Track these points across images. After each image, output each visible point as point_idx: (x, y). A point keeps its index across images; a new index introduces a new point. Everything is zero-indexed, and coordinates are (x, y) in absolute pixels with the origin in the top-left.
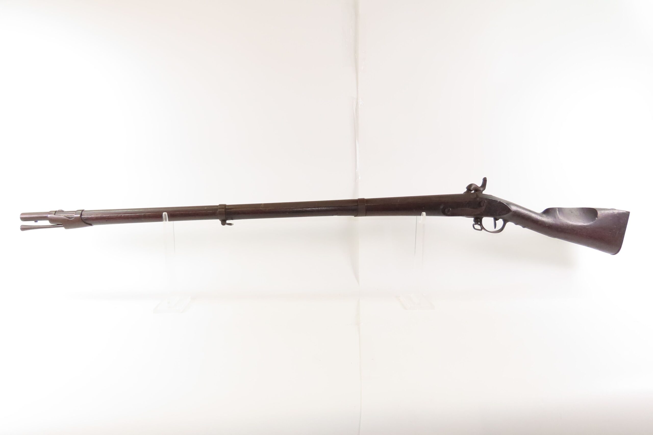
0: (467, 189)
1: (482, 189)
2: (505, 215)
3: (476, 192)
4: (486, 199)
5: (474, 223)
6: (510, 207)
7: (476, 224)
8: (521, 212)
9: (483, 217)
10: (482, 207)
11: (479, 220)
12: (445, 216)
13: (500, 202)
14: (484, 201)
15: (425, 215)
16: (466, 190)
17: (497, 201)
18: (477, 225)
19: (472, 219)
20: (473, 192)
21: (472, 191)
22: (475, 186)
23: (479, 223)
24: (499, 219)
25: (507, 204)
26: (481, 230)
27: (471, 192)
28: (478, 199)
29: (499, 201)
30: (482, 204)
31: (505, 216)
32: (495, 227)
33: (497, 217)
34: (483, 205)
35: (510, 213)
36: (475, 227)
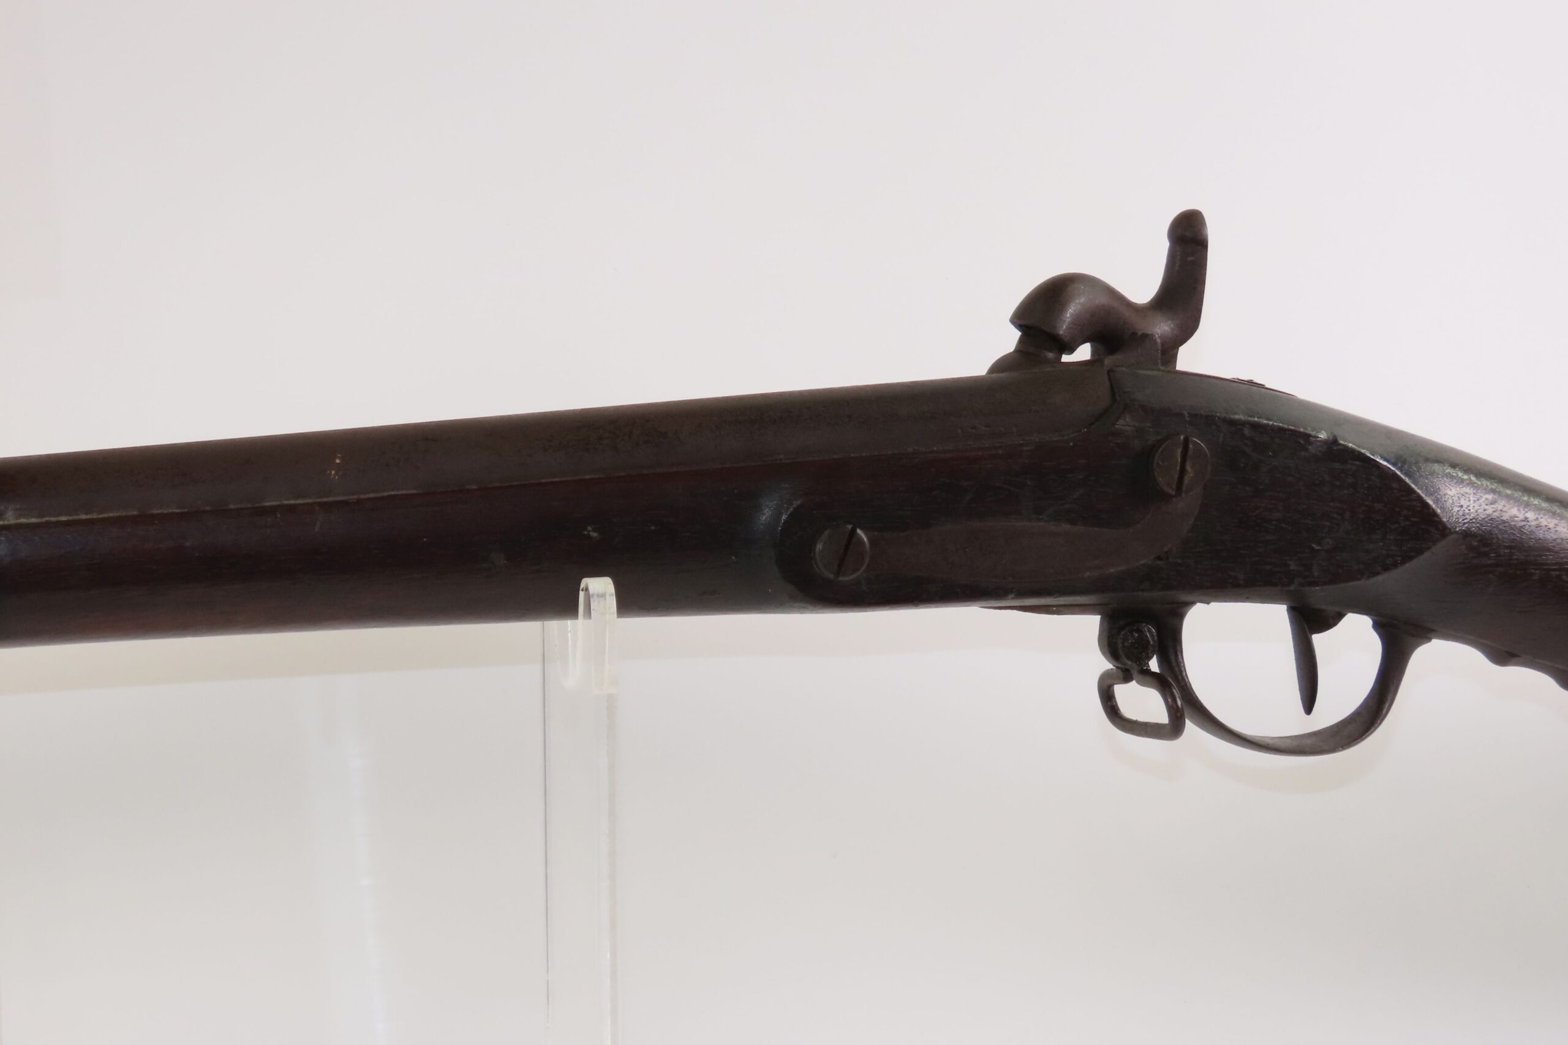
0: (1020, 327)
1: (1162, 328)
2: (1386, 569)
3: (1108, 361)
4: (1206, 421)
5: (1104, 665)
6: (1433, 492)
7: (1127, 678)
8: (1540, 534)
9: (1192, 603)
10: (1166, 497)
11: (1150, 632)
12: (812, 612)
13: (1335, 441)
14: (1186, 442)
15: (612, 602)
16: (1009, 339)
17: (1307, 436)
18: (1134, 683)
19: (1089, 625)
20: (1083, 353)
21: (1071, 350)
22: (1102, 300)
23: (1154, 665)
24: (1340, 616)
25: (1399, 461)
26: (1174, 729)
27: (1066, 358)
28: (1125, 424)
29: (1323, 436)
30: (1164, 481)
31: (1389, 582)
32: (1309, 700)
33: (1319, 597)
34: (1179, 487)
35: (1438, 552)
36: (1127, 710)
